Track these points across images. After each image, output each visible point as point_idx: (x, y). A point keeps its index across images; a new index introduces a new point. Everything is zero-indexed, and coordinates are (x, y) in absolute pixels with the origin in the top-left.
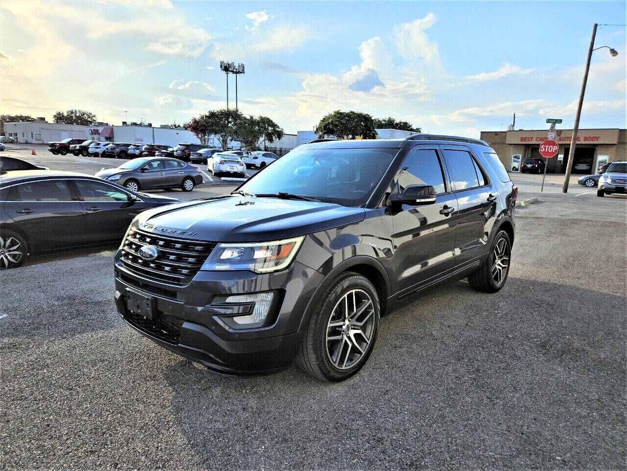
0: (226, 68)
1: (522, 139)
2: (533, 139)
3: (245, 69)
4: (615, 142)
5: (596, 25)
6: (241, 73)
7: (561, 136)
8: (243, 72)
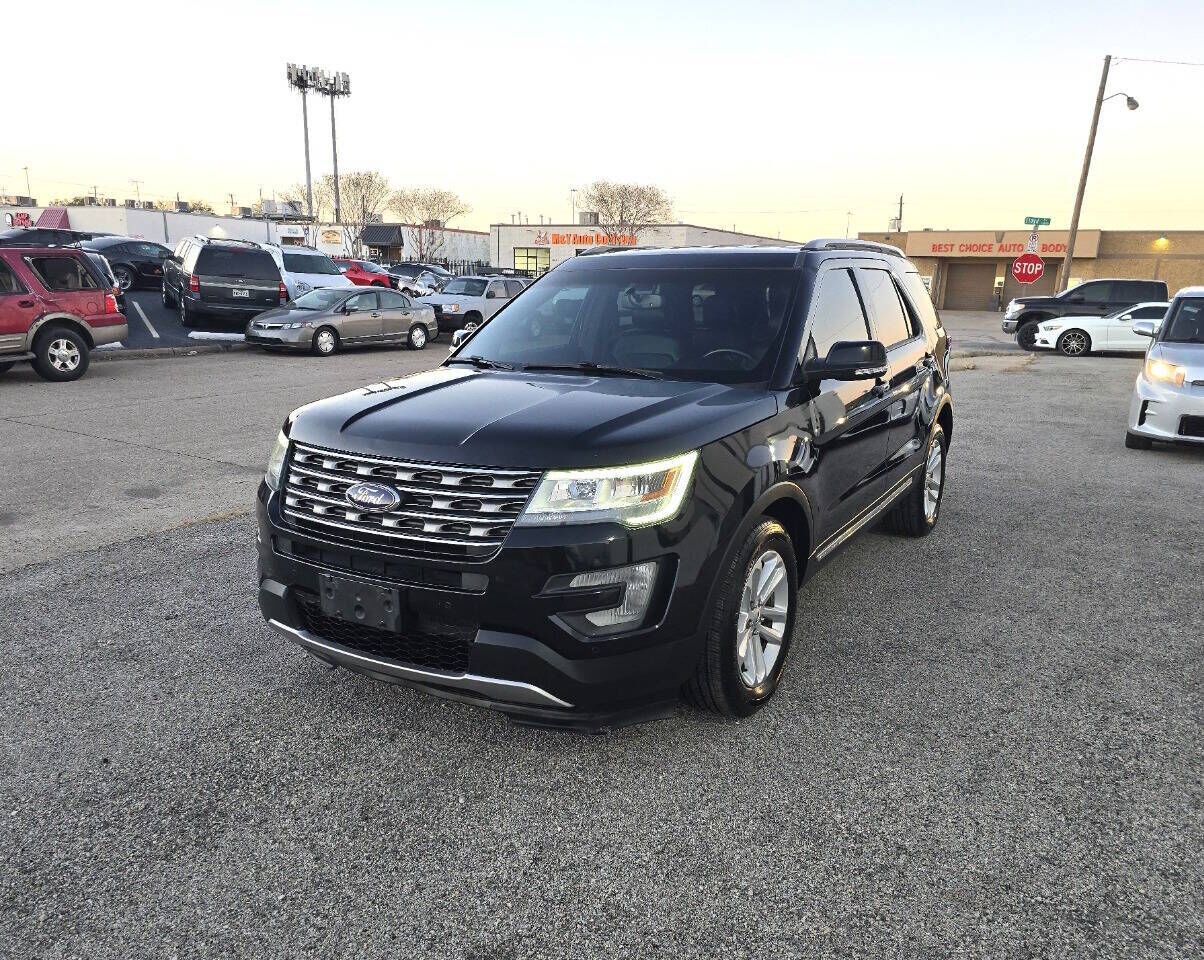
0: (301, 81)
1: (935, 248)
2: (954, 248)
3: (351, 85)
4: (1094, 255)
5: (1108, 59)
6: (342, 93)
7: (1004, 242)
8: (346, 92)
